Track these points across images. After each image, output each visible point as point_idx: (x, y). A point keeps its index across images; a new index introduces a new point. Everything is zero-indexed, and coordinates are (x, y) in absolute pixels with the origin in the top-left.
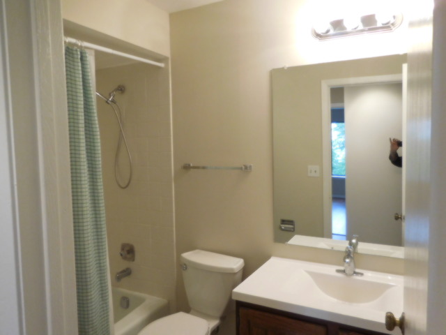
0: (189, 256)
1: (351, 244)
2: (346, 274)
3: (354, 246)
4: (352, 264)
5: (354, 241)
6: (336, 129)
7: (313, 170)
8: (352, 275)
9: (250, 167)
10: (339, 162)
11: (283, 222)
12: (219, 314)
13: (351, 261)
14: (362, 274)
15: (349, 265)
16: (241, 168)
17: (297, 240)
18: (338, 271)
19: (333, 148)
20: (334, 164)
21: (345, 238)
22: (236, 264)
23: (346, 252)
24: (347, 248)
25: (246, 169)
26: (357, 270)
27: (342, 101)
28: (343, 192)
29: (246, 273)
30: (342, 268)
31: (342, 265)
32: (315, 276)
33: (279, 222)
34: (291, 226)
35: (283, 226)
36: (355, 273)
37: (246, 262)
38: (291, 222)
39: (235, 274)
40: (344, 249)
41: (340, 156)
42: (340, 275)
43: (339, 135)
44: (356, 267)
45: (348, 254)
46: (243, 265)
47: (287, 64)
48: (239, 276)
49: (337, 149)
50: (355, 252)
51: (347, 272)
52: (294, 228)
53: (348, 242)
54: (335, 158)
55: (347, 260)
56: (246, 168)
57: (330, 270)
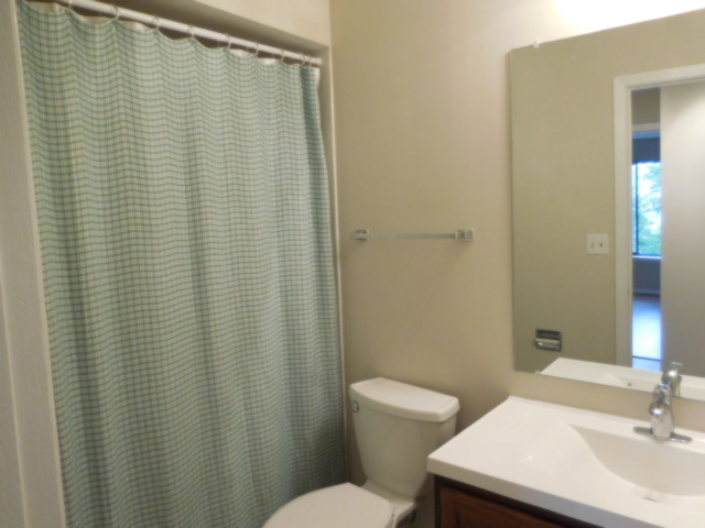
0: (362, 388)
1: (666, 379)
2: (656, 438)
3: (673, 384)
4: (668, 419)
5: (673, 374)
6: (647, 177)
7: (596, 242)
8: (667, 440)
9: (470, 233)
10: (653, 233)
11: (541, 333)
12: (413, 490)
13: (664, 414)
14: (688, 439)
15: (662, 421)
16: (453, 236)
17: (561, 368)
18: (639, 430)
19: (641, 210)
20: (643, 237)
21: (658, 365)
22: (443, 406)
23: (655, 394)
24: (658, 387)
25: (464, 237)
26: (678, 431)
27: (656, 118)
28: (657, 284)
29: (462, 421)
30: (647, 425)
31: (649, 420)
32: (592, 437)
33: (534, 334)
34: (556, 342)
35: (541, 342)
36: (673, 435)
37: (462, 403)
38: (555, 335)
39: (441, 423)
40: (650, 389)
41: (653, 223)
42: (642, 438)
43: (653, 187)
44: (675, 423)
45: (659, 400)
46: (458, 408)
47: (539, 38)
48: (451, 425)
49: (648, 210)
50: (673, 396)
51: (657, 432)
52: (560, 345)
53: (661, 374)
54: (645, 228)
55: (657, 411)
56: (462, 235)
57: (624, 427)
